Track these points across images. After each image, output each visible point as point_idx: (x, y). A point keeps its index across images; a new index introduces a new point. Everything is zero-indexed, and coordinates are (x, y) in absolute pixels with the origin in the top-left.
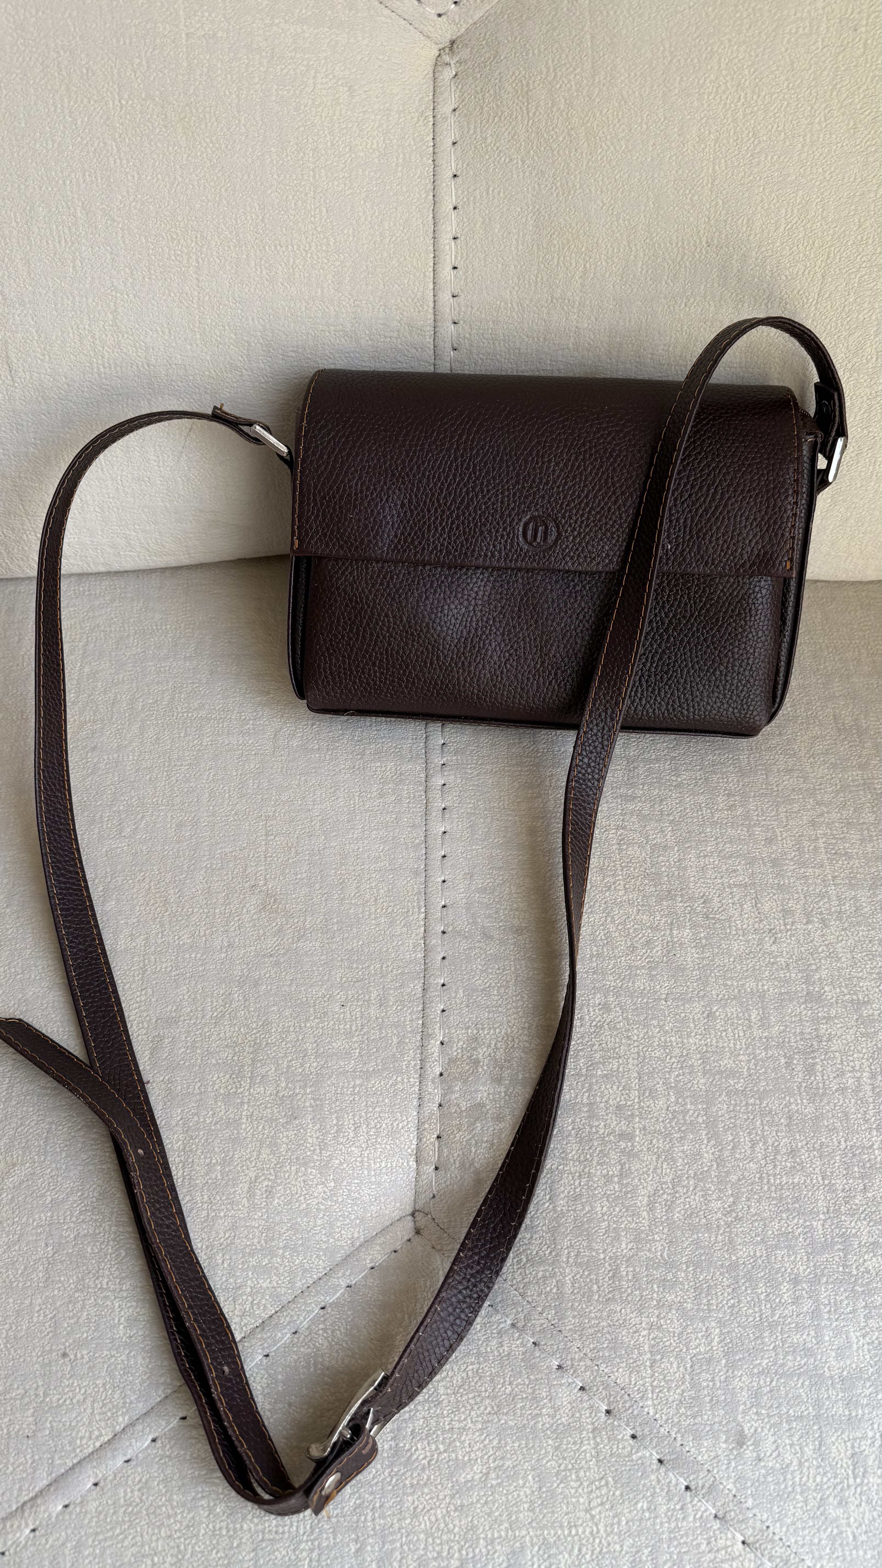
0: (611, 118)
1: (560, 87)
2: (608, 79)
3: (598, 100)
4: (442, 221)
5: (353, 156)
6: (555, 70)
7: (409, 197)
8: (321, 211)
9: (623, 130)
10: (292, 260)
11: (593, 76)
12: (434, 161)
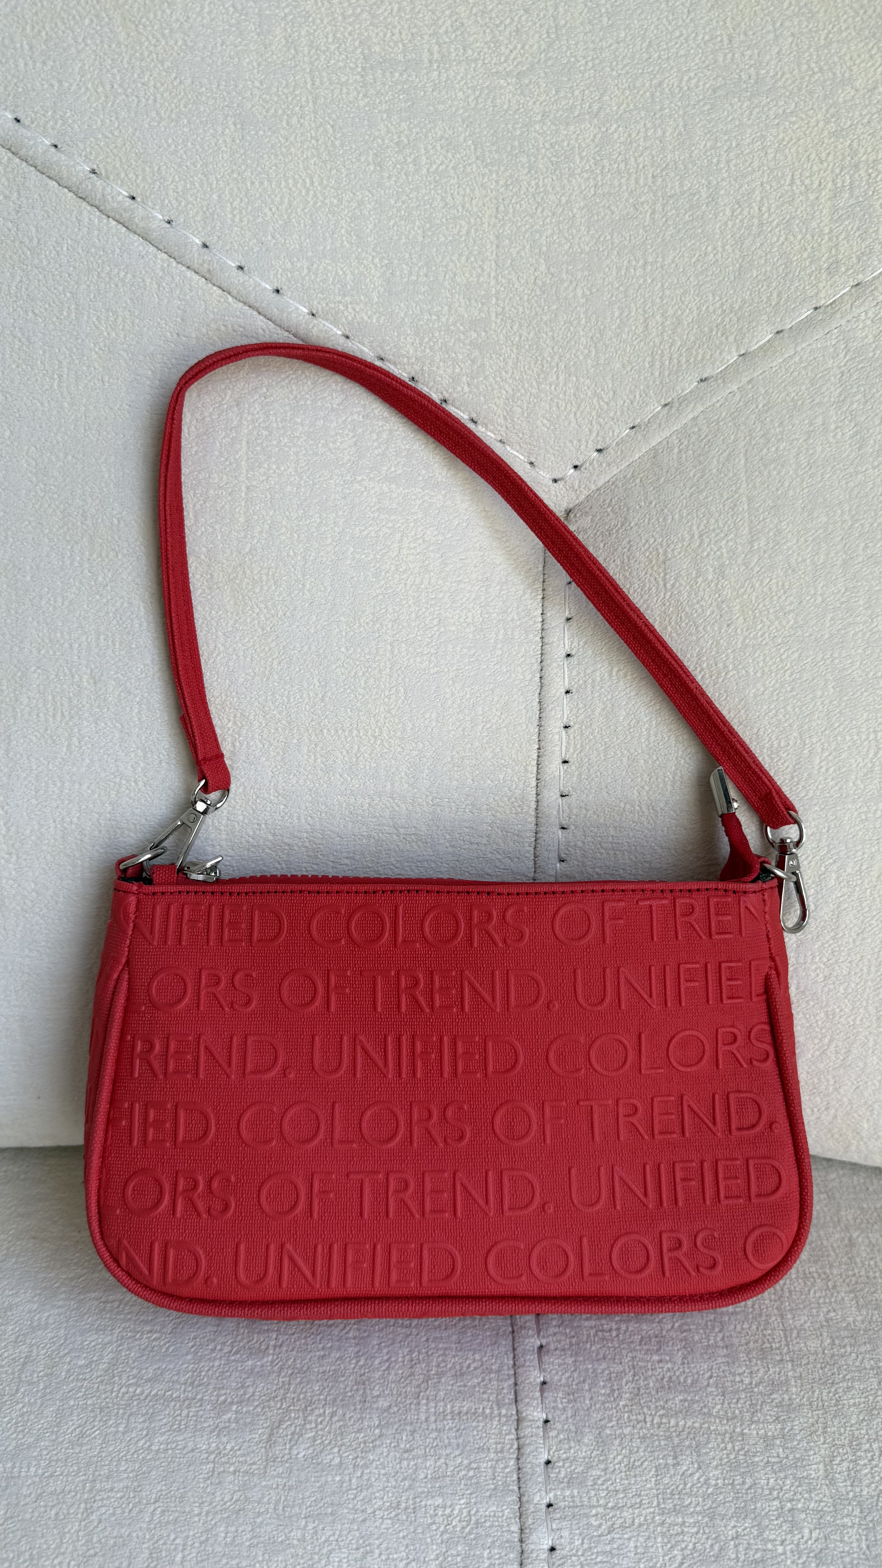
0: (774, 588)
1: (708, 555)
2: (771, 545)
3: (757, 569)
4: (551, 706)
5: (442, 629)
6: (700, 536)
7: (509, 678)
8: (397, 691)
9: (791, 603)
10: (356, 747)
11: (751, 543)
12: (542, 638)
